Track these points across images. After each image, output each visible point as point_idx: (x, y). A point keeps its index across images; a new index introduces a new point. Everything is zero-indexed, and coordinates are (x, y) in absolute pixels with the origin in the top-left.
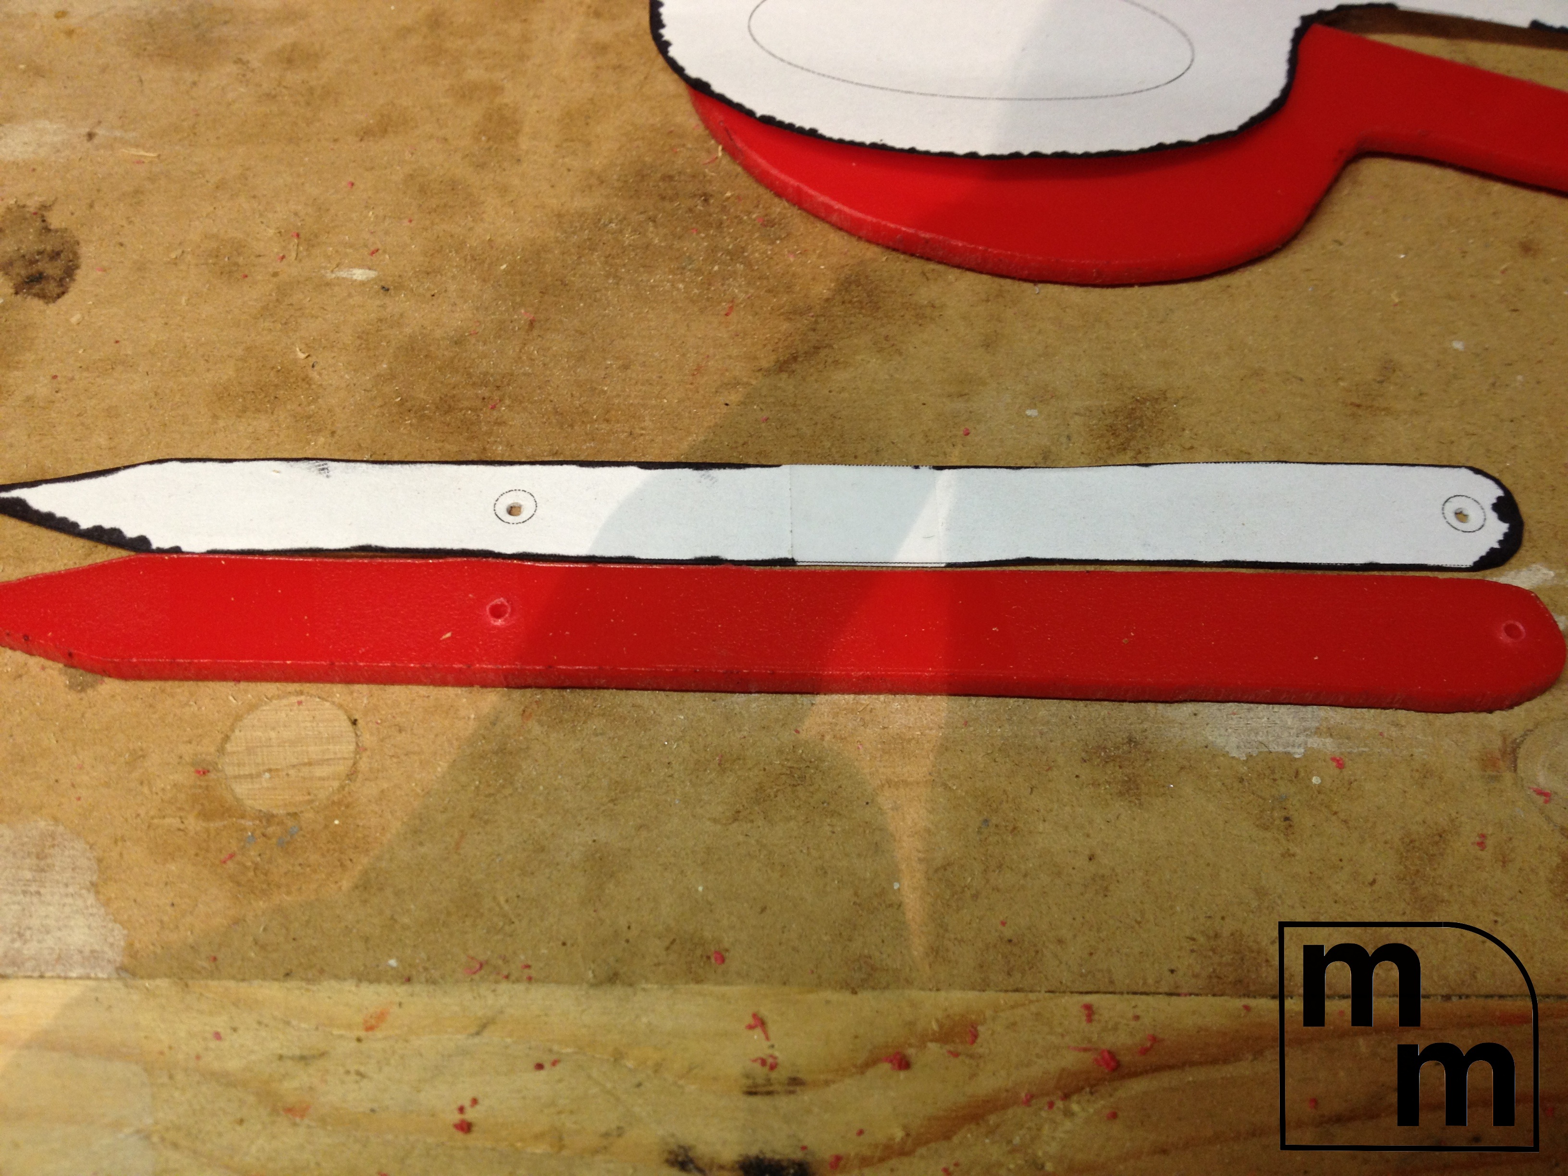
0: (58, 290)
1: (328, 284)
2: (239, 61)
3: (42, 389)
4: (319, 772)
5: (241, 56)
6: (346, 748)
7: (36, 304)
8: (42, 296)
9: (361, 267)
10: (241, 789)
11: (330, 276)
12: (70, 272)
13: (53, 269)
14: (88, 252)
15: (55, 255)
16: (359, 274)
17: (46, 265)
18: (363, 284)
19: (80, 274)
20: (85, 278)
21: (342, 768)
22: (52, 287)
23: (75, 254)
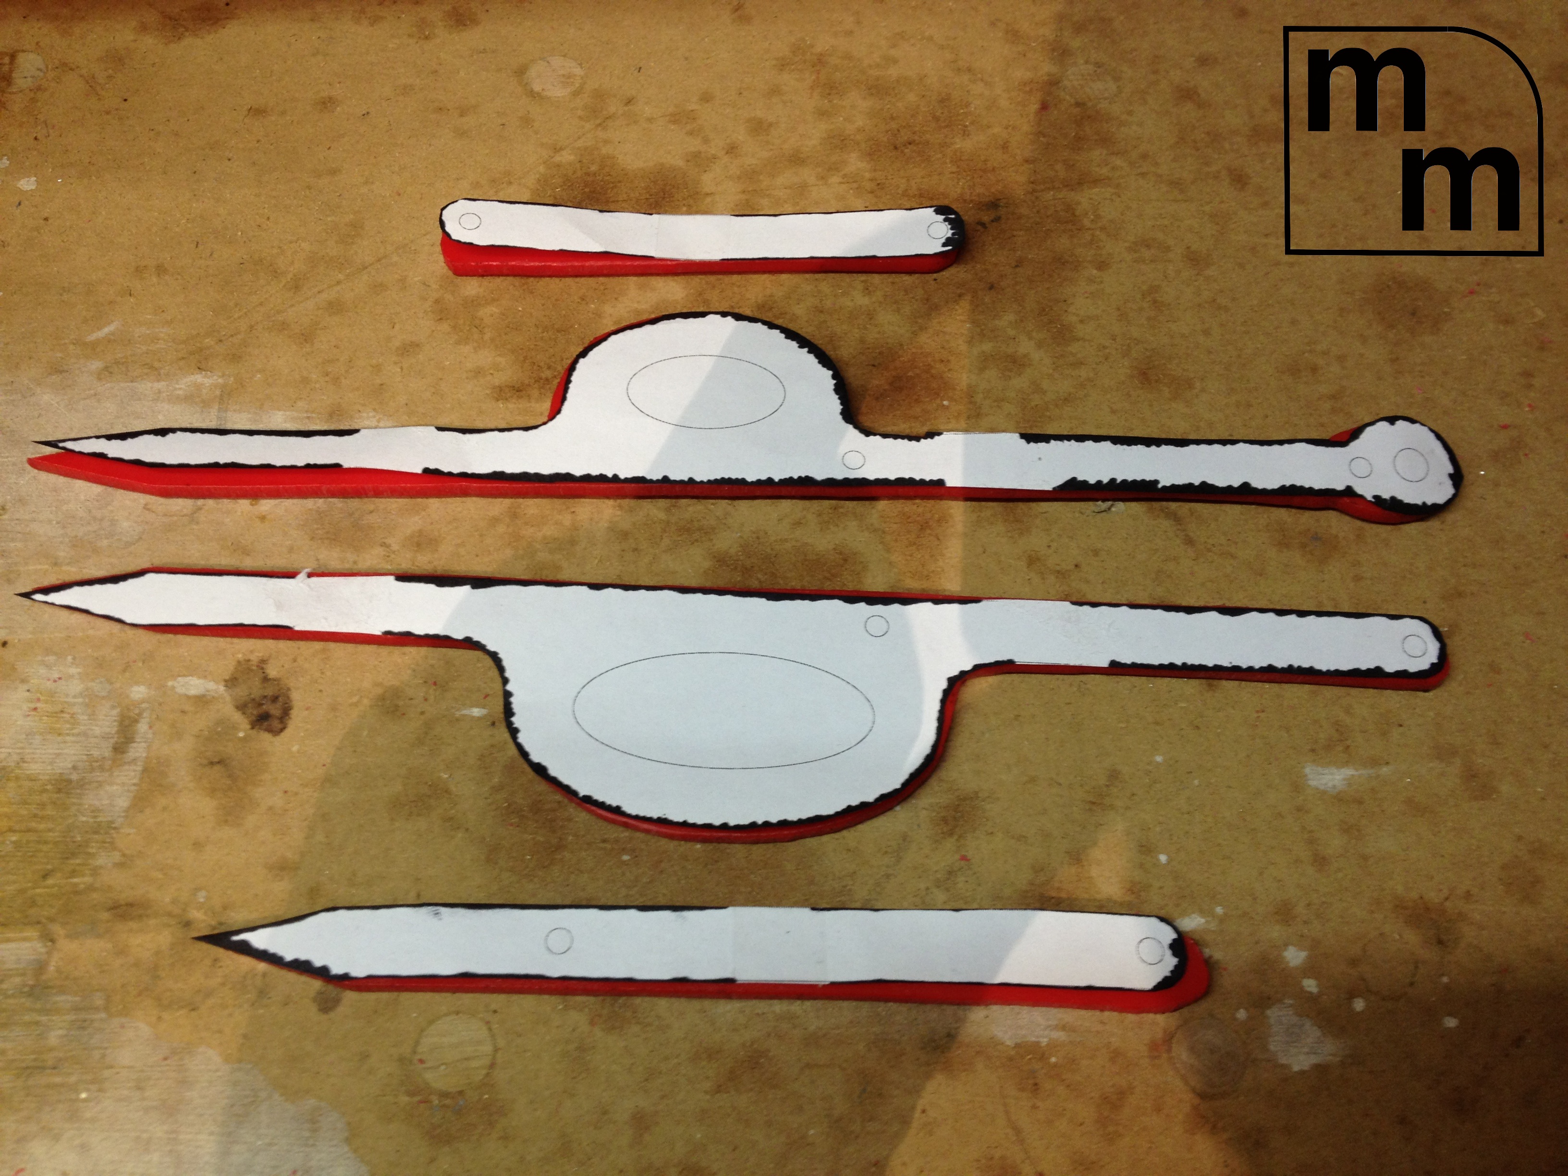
0: (280, 726)
1: (458, 720)
2: (384, 545)
3: (278, 801)
4: (474, 1064)
5: (386, 541)
6: (488, 1048)
7: (266, 736)
8: (270, 730)
9: (477, 706)
10: (429, 1076)
11: (458, 714)
12: (286, 711)
13: (275, 710)
14: (296, 697)
15: (275, 699)
16: (476, 712)
17: (270, 707)
18: (479, 719)
19: (294, 713)
20: (297, 716)
21: (486, 1061)
22: (276, 724)
23: (288, 698)
